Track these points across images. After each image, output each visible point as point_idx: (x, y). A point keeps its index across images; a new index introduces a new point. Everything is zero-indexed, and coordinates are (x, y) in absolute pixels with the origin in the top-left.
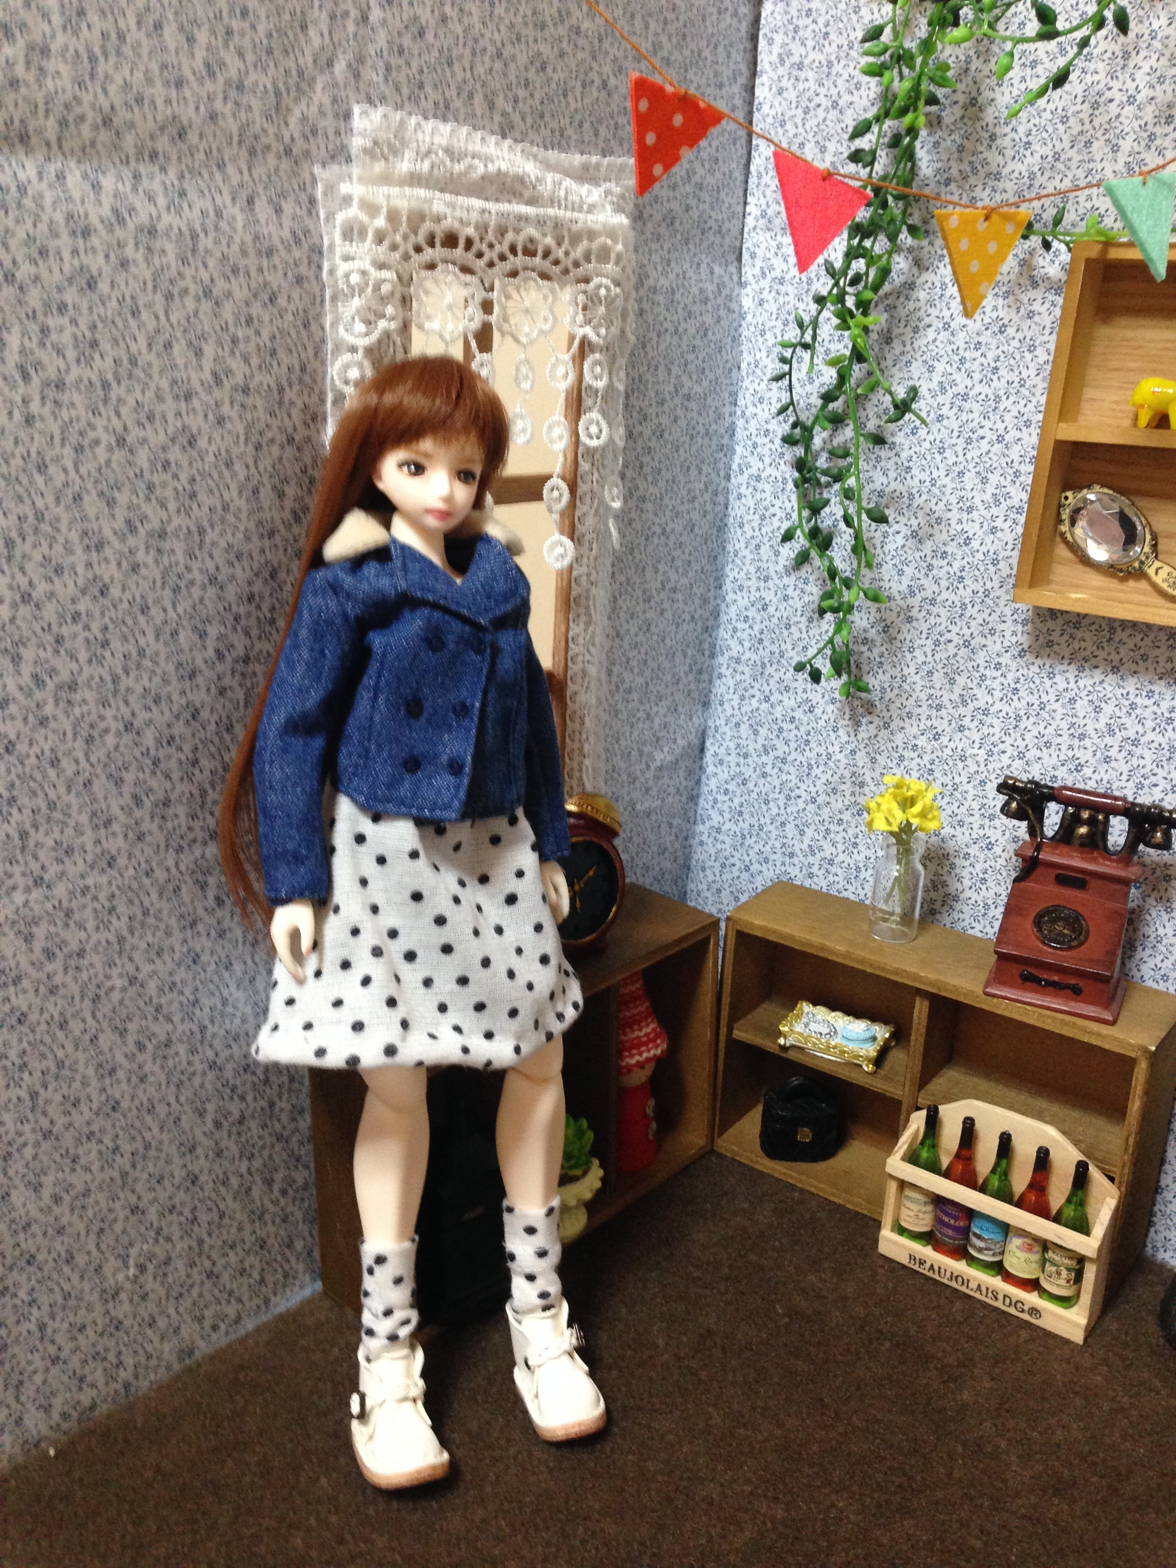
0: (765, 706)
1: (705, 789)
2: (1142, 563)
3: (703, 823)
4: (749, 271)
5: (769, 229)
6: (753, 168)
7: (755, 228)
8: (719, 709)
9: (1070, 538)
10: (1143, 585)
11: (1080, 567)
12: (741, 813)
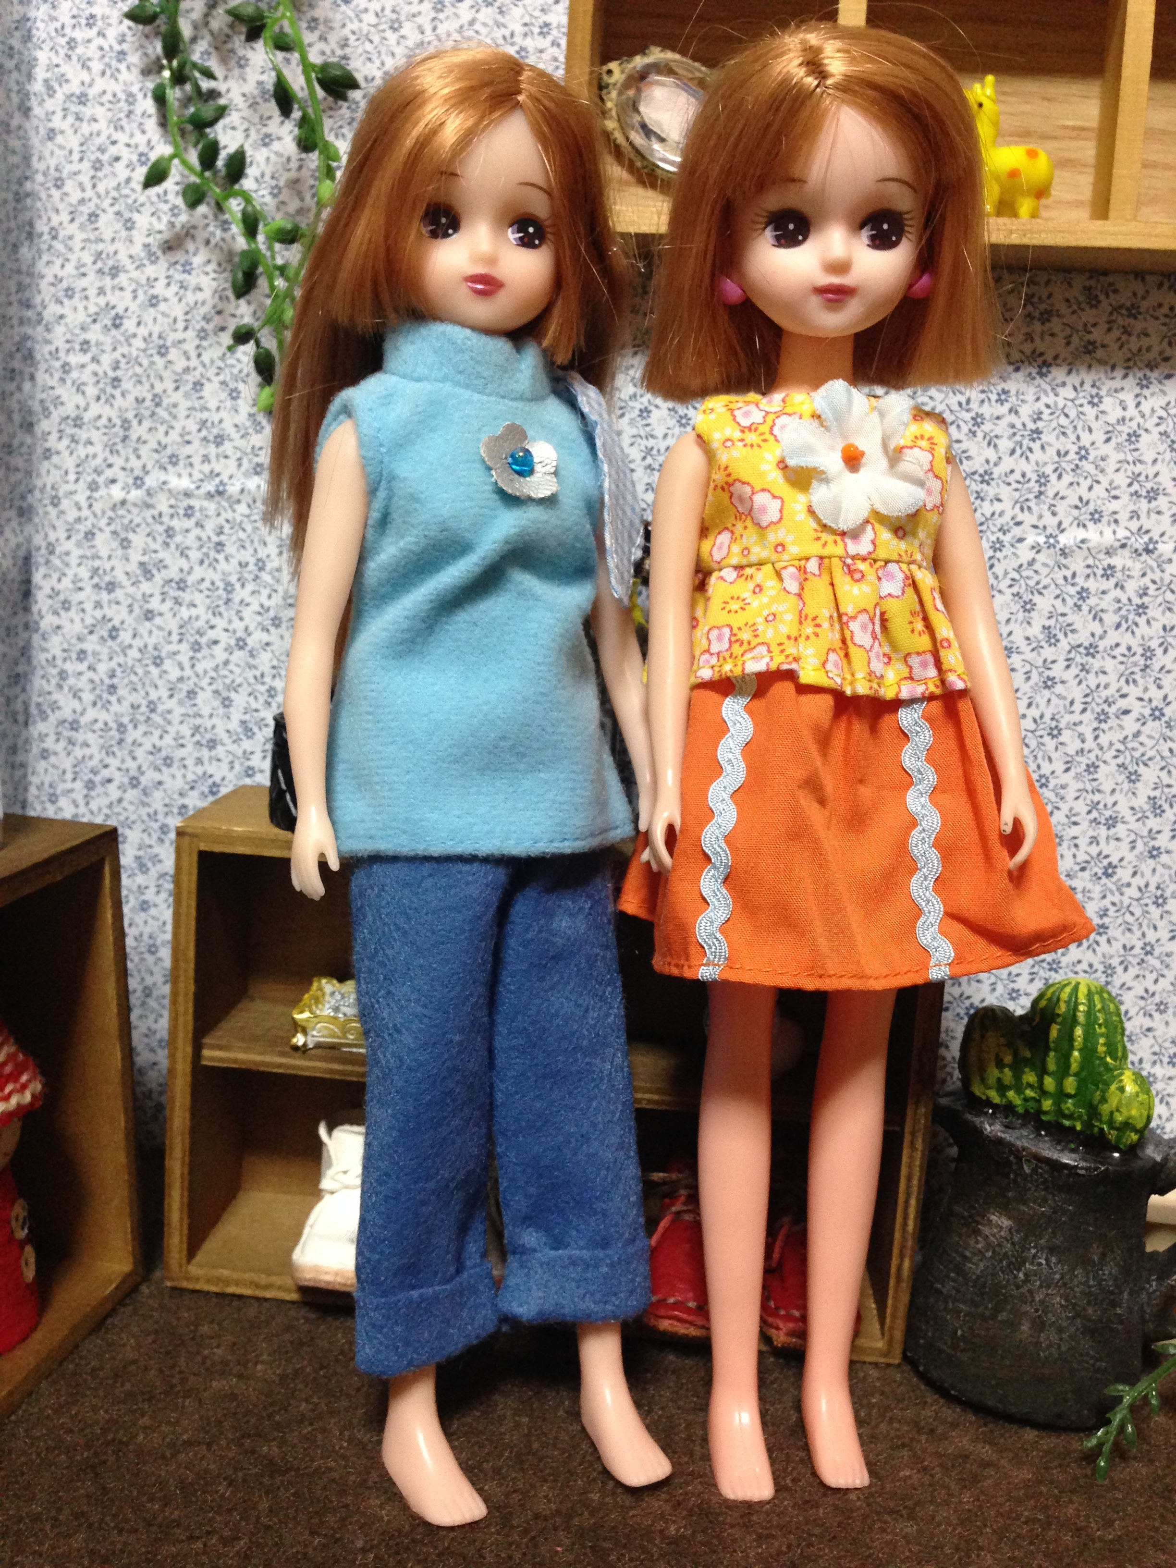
0: (136, 495)
1: (42, 657)
3: (44, 716)
8: (53, 512)
9: (621, 141)
12: (112, 689)
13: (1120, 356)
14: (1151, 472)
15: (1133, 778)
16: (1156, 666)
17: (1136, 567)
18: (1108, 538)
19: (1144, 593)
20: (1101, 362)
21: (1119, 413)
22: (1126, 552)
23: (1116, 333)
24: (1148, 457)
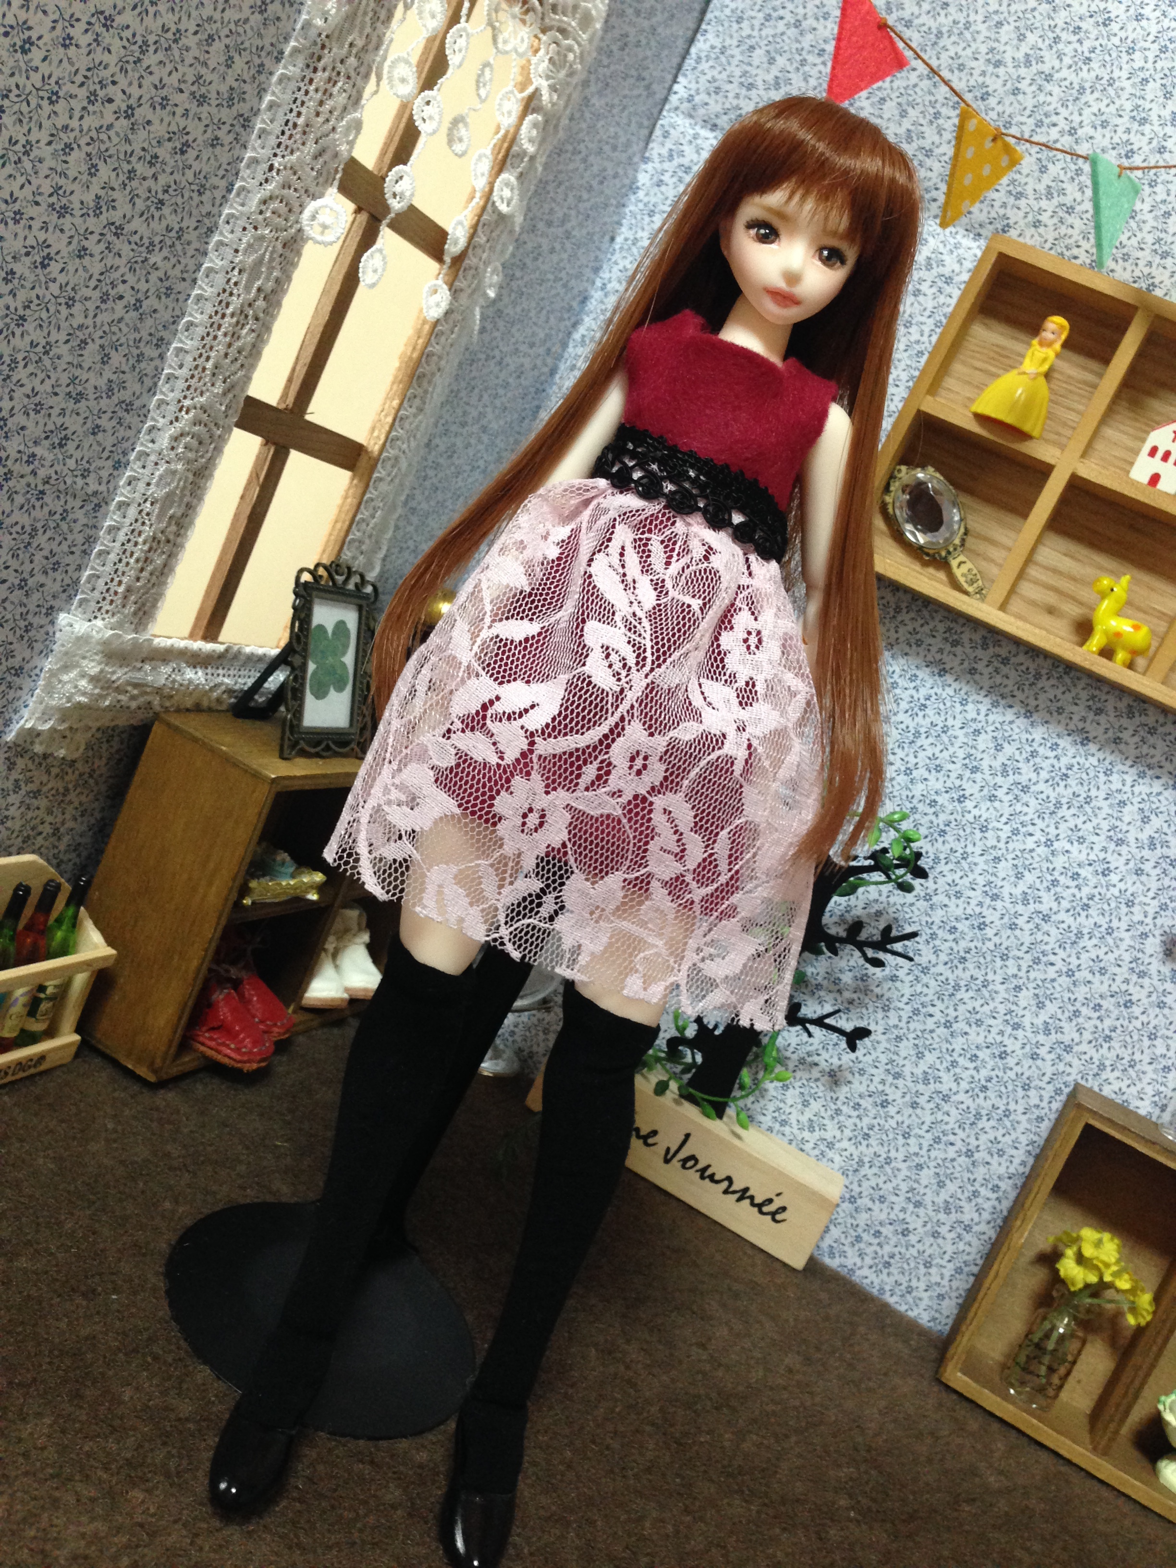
2: (949, 553)
4: (656, 149)
5: (691, 116)
6: (693, 50)
7: (677, 109)
9: (890, 510)
10: (942, 575)
11: (890, 541)
13: (1133, 753)
14: (1125, 828)
15: (1041, 1005)
16: (1081, 945)
17: (1093, 881)
18: (1083, 857)
19: (1091, 898)
20: (1120, 752)
21: (1120, 786)
22: (1091, 869)
23: (1136, 739)
24: (1127, 819)
